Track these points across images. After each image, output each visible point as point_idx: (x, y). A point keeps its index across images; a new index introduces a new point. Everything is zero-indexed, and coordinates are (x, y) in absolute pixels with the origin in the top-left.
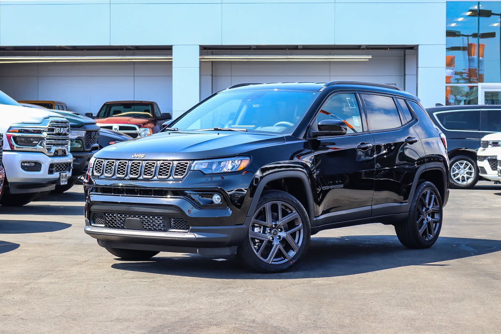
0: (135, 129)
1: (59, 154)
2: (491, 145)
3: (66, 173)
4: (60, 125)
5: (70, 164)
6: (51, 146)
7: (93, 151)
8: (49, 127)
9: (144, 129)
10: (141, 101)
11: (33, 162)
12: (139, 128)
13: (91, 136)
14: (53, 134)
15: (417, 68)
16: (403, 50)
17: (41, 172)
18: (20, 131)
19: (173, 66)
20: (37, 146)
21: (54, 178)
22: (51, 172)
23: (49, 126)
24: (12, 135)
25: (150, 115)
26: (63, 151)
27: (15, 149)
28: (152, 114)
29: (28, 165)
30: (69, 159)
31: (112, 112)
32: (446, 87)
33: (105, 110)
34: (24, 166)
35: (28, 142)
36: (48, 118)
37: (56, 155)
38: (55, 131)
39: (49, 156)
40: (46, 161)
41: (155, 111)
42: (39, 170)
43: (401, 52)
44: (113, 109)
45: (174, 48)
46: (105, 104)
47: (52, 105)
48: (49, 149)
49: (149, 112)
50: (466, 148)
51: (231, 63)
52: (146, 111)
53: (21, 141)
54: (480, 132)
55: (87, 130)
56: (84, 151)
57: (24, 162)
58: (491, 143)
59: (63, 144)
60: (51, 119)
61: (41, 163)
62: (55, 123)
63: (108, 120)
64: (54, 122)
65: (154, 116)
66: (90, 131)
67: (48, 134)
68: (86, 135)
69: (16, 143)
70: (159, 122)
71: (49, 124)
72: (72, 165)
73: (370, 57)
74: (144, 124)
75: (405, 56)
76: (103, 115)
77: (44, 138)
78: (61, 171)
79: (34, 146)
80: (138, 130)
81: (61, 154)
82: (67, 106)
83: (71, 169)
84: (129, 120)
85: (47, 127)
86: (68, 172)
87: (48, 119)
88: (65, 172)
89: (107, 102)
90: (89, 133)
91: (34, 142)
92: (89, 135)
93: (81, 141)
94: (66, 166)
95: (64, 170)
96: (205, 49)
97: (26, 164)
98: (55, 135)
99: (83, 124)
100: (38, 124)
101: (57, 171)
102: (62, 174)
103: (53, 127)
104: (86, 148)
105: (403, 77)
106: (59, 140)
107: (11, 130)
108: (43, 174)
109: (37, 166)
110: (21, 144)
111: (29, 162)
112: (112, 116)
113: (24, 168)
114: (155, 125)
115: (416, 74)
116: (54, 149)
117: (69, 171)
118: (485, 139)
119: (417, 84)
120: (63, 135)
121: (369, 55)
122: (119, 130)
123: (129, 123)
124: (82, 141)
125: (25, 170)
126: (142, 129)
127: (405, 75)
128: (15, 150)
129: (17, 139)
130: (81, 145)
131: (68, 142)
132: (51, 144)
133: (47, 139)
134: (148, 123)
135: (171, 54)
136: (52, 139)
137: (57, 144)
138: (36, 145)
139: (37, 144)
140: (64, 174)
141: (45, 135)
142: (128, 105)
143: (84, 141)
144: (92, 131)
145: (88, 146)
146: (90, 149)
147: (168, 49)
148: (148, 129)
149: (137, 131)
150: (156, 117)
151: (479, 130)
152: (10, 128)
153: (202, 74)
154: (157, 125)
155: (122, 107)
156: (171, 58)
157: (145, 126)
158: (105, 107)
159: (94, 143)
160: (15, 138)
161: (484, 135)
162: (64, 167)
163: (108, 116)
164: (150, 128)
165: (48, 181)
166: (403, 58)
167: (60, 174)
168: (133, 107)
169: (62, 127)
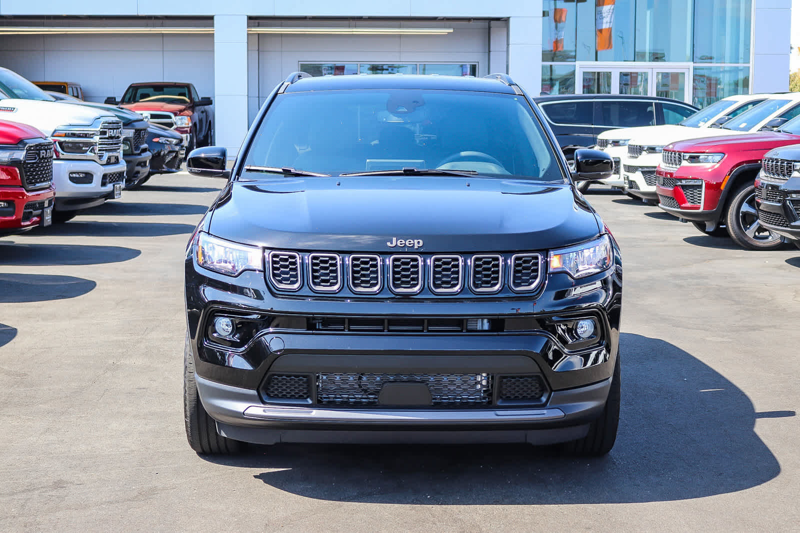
0: (169, 117)
1: (112, 161)
2: (611, 144)
3: (120, 185)
4: (111, 126)
5: (123, 173)
6: (103, 152)
7: (142, 154)
8: (101, 130)
9: (180, 117)
10: (176, 83)
11: (83, 173)
12: (175, 116)
13: (140, 136)
14: (105, 138)
15: (508, 44)
16: (488, 21)
17: (92, 185)
18: (66, 136)
19: (215, 41)
20: (88, 153)
21: (106, 192)
22: (104, 184)
23: (101, 128)
24: (57, 140)
25: (187, 99)
26: (115, 158)
27: (61, 156)
28: (189, 99)
29: (78, 176)
30: (122, 167)
31: (138, 95)
32: (543, 67)
33: (131, 94)
34: (72, 177)
35: (76, 148)
36: (99, 118)
37: (108, 163)
38: (107, 134)
39: (102, 165)
40: (98, 171)
41: (193, 96)
42: (91, 182)
43: (486, 23)
44: (140, 92)
45: (215, 18)
46: (131, 87)
47: (64, 87)
48: (101, 157)
49: (185, 96)
50: (574, 146)
51: (282, 35)
52: (180, 95)
53: (68, 147)
54: (593, 126)
55: (135, 128)
56: (133, 154)
57: (72, 173)
58: (611, 142)
59: (115, 149)
60: (103, 120)
61: (92, 173)
62: (107, 125)
63: (136, 106)
64: (106, 123)
65: (191, 101)
66: (138, 130)
67: (100, 138)
68: (135, 134)
69: (63, 149)
70: (197, 108)
71: (100, 126)
72: (125, 175)
73: (451, 31)
74: (181, 111)
75: (489, 28)
76: (127, 100)
77: (95, 143)
78: (114, 182)
79: (83, 153)
80: (174, 119)
81: (114, 161)
82: (82, 87)
83: (124, 179)
84: (162, 107)
85: (98, 129)
86: (121, 183)
87: (99, 120)
88: (118, 183)
89: (133, 84)
90: (138, 132)
91: (83, 148)
92: (138, 135)
93: (128, 142)
94: (120, 175)
95: (117, 181)
96: (253, 20)
97: (74, 175)
98: (107, 138)
99: (130, 122)
100: (89, 126)
101: (110, 182)
102: (116, 186)
103: (105, 130)
104: (136, 150)
105: (487, 54)
106: (112, 144)
107: (56, 134)
108: (94, 187)
109: (87, 178)
110: (68, 150)
111: (78, 173)
112: (138, 101)
113: (72, 179)
114: (193, 112)
115: (505, 49)
116: (106, 155)
117: (123, 181)
118: (602, 136)
119: (508, 62)
120: (116, 139)
121: (449, 27)
122: (151, 118)
123: (162, 110)
124: (130, 142)
125: (74, 182)
126: (178, 117)
127: (489, 51)
128: (61, 158)
129: (64, 144)
130: (128, 146)
131: (120, 146)
132: (103, 150)
133: (100, 144)
134: (185, 110)
135: (212, 26)
136: (104, 144)
137: (109, 150)
138: (86, 151)
139: (88, 150)
140: (118, 186)
141: (96, 139)
142: (159, 88)
143: (133, 142)
144: (141, 130)
145: (137, 148)
146: (139, 152)
147: (208, 20)
148: (186, 117)
149: (172, 120)
150: (194, 102)
151: (593, 125)
152: (55, 131)
153: (250, 49)
154: (195, 113)
155: (152, 90)
156: (213, 30)
157: (182, 113)
158: (131, 90)
159: (143, 144)
160: (61, 144)
161: (600, 131)
162: (118, 177)
163: (135, 101)
164: (188, 116)
165: (100, 195)
166: (488, 30)
167: (114, 185)
168: (165, 89)
169: (114, 129)
